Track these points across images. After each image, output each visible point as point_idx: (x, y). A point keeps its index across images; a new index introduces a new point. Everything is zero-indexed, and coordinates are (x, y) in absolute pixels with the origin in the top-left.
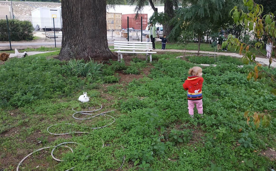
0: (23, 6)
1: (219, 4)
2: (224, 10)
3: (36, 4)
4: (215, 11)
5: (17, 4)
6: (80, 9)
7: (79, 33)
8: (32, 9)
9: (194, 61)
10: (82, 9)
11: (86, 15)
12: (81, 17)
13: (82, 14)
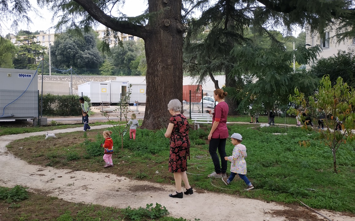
0: (69, 80)
1: (285, 80)
2: (291, 84)
3: (83, 77)
4: (282, 86)
5: (64, 78)
6: (163, 88)
7: (161, 107)
8: (78, 83)
9: (265, 131)
10: (165, 87)
11: (168, 93)
12: (164, 94)
13: (165, 92)
